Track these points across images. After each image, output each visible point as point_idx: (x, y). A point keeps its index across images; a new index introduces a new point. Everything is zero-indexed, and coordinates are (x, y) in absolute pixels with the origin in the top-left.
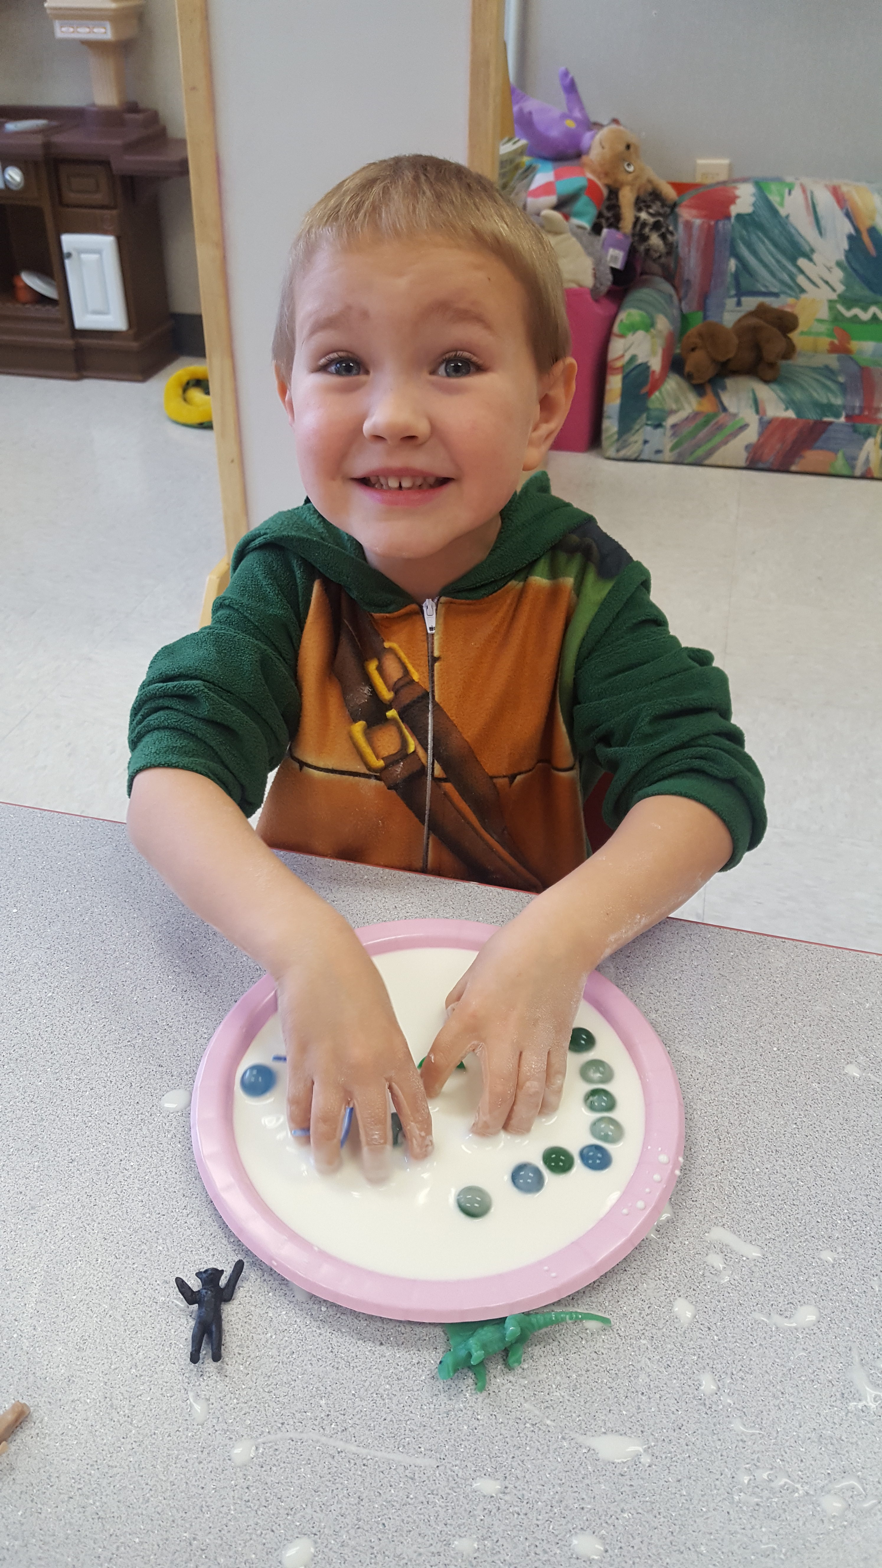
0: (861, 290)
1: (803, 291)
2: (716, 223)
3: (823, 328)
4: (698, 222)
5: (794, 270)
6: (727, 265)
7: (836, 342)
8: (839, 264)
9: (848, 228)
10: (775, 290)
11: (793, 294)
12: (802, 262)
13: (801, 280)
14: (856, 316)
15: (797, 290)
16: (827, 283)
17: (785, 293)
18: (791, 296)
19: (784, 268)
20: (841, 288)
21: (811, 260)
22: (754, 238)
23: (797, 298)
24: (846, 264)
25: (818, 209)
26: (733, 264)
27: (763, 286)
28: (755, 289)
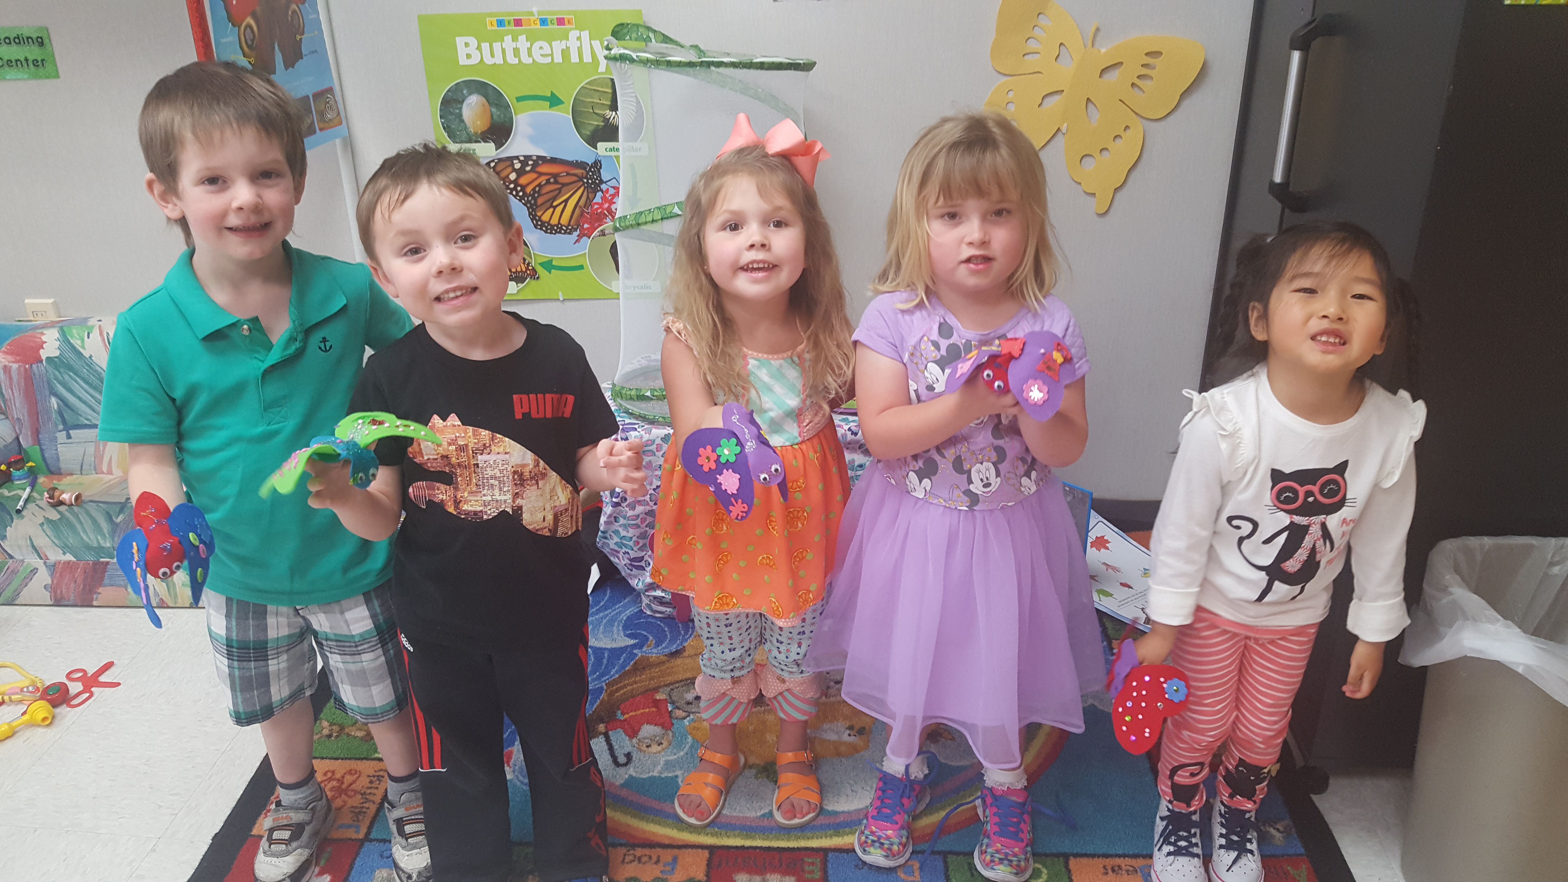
2: (31, 367)
4: (15, 366)
6: (50, 402)
22: (67, 378)
26: (54, 401)
27: (87, 419)
28: (80, 423)
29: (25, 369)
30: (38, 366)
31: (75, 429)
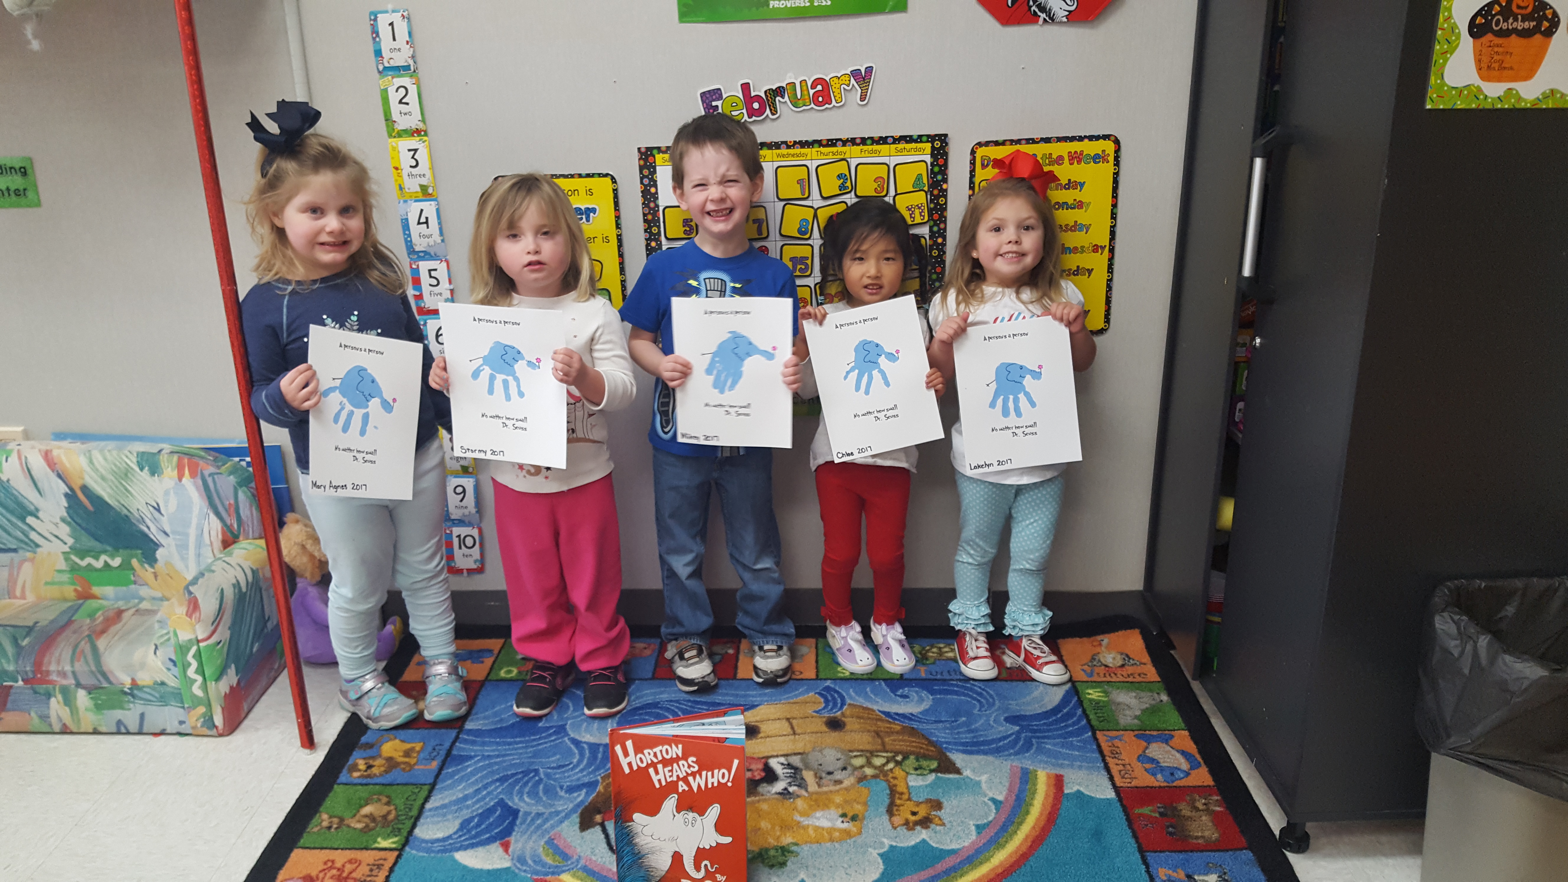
0: (89, 542)
1: (37, 546)
3: (66, 577)
5: (25, 528)
7: (79, 589)
8: (63, 520)
9: (64, 488)
10: (14, 547)
11: (30, 549)
12: (30, 520)
13: (33, 535)
14: (89, 565)
15: (32, 545)
16: (57, 537)
17: (23, 548)
18: (29, 551)
19: (16, 527)
20: (70, 541)
21: (38, 518)
23: (35, 553)
24: (69, 520)
25: (33, 473)
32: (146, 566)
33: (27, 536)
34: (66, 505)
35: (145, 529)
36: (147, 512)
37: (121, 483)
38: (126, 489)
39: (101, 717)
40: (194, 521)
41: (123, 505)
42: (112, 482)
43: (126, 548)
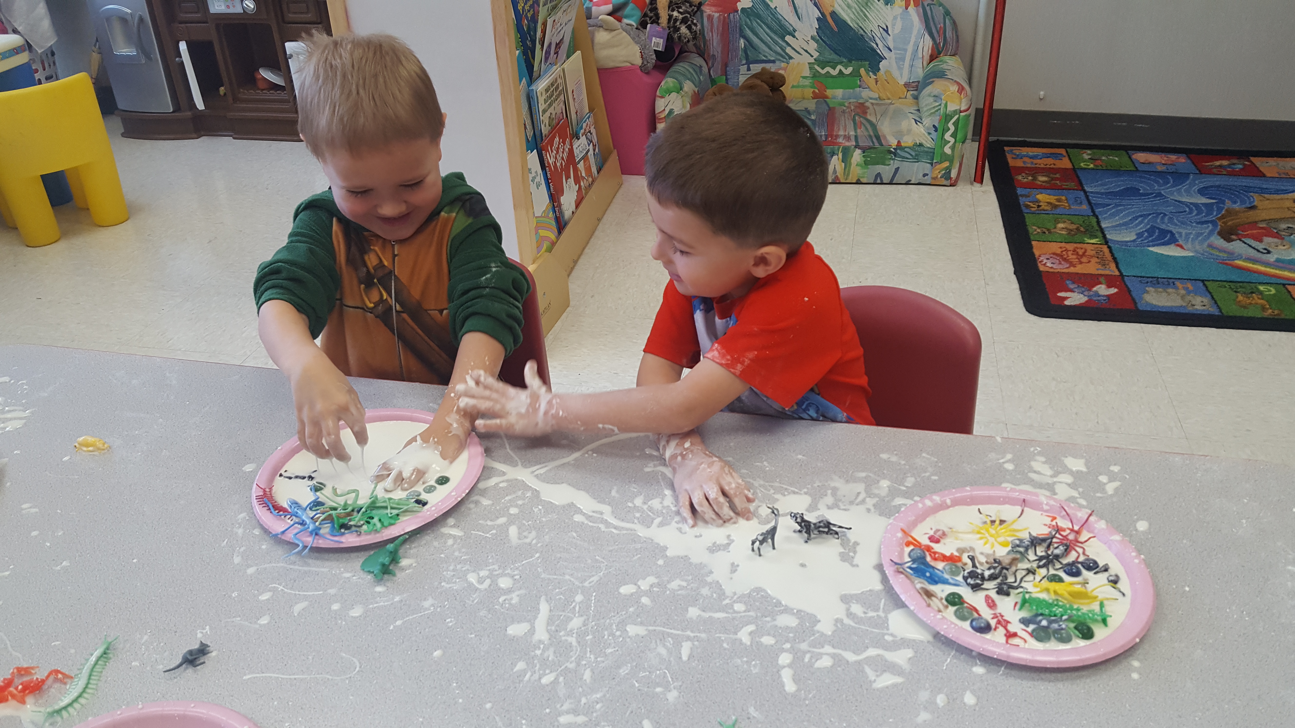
0: (830, 55)
1: (791, 58)
2: (729, 15)
3: (807, 82)
4: (716, 15)
5: (784, 44)
6: (739, 43)
7: (817, 91)
8: (813, 38)
9: (817, 14)
10: (773, 59)
11: (785, 60)
12: (788, 38)
13: (789, 50)
14: (828, 72)
15: (787, 57)
16: (806, 51)
17: (779, 60)
18: (783, 62)
19: (776, 43)
20: (816, 55)
21: (794, 37)
22: (755, 24)
23: (788, 63)
24: (818, 38)
25: (796, 2)
26: (742, 42)
27: (764, 56)
28: (759, 59)
29: (724, 17)
30: (734, 16)
31: (755, 63)
32: (871, 73)
33: (784, 51)
34: (817, 27)
35: (875, 46)
36: (878, 33)
37: (862, 11)
38: (865, 15)
39: (866, 171)
40: (913, 40)
41: (861, 27)
42: (856, 9)
43: (857, 59)
